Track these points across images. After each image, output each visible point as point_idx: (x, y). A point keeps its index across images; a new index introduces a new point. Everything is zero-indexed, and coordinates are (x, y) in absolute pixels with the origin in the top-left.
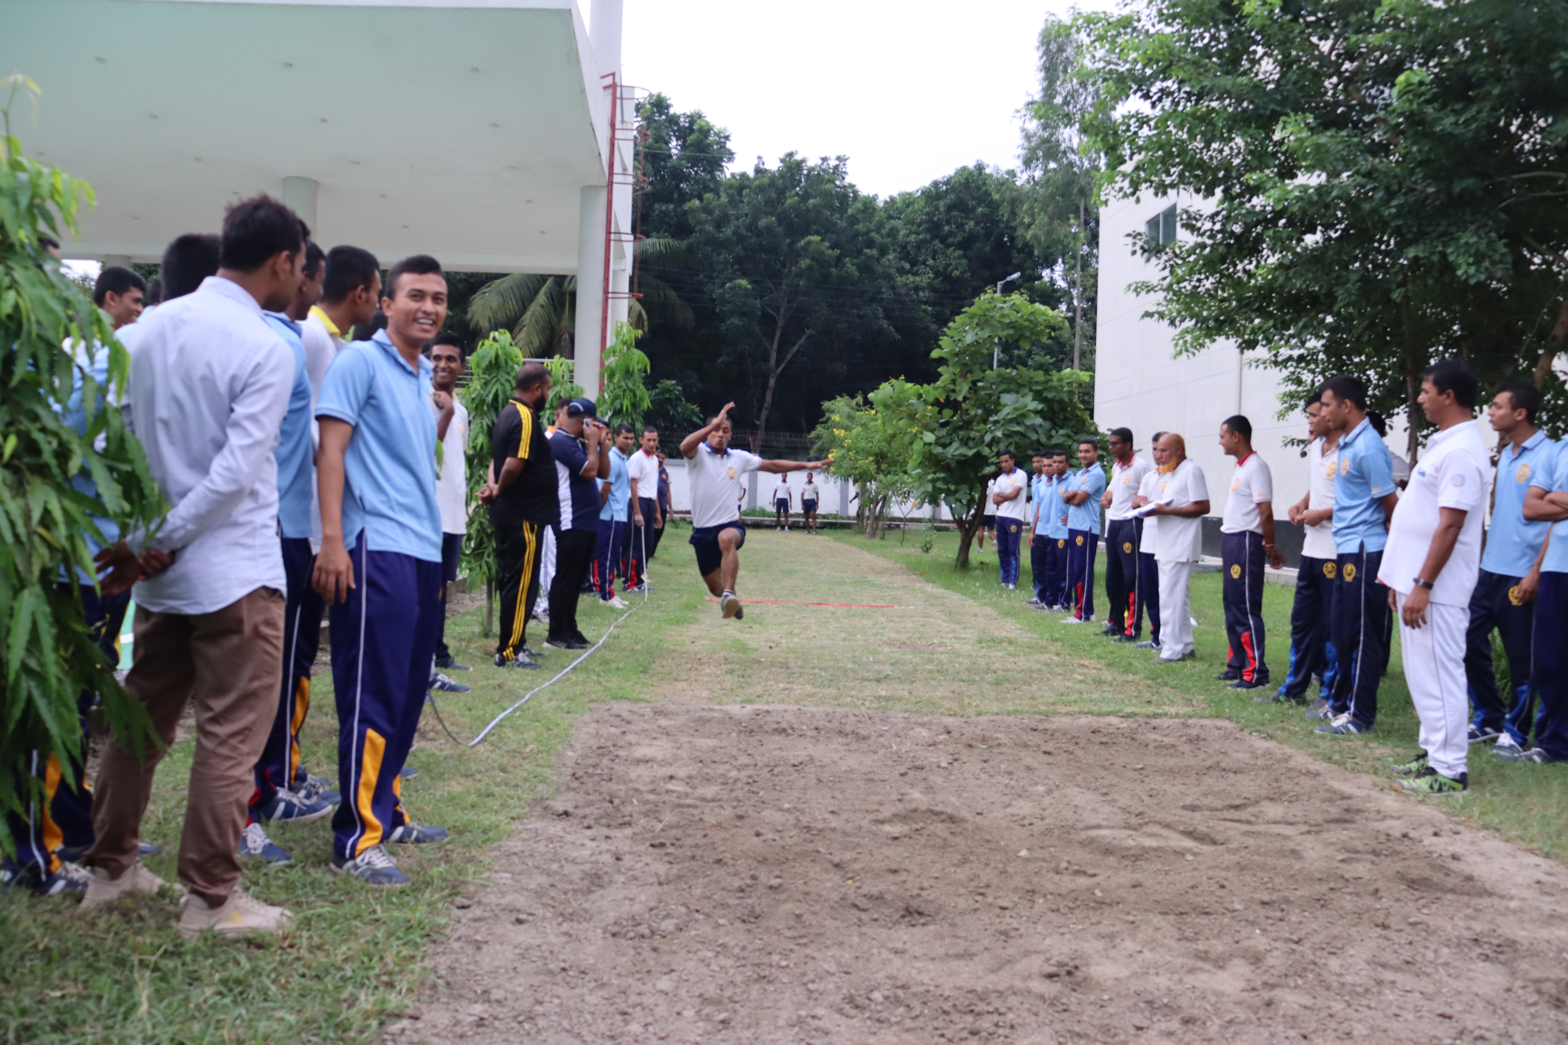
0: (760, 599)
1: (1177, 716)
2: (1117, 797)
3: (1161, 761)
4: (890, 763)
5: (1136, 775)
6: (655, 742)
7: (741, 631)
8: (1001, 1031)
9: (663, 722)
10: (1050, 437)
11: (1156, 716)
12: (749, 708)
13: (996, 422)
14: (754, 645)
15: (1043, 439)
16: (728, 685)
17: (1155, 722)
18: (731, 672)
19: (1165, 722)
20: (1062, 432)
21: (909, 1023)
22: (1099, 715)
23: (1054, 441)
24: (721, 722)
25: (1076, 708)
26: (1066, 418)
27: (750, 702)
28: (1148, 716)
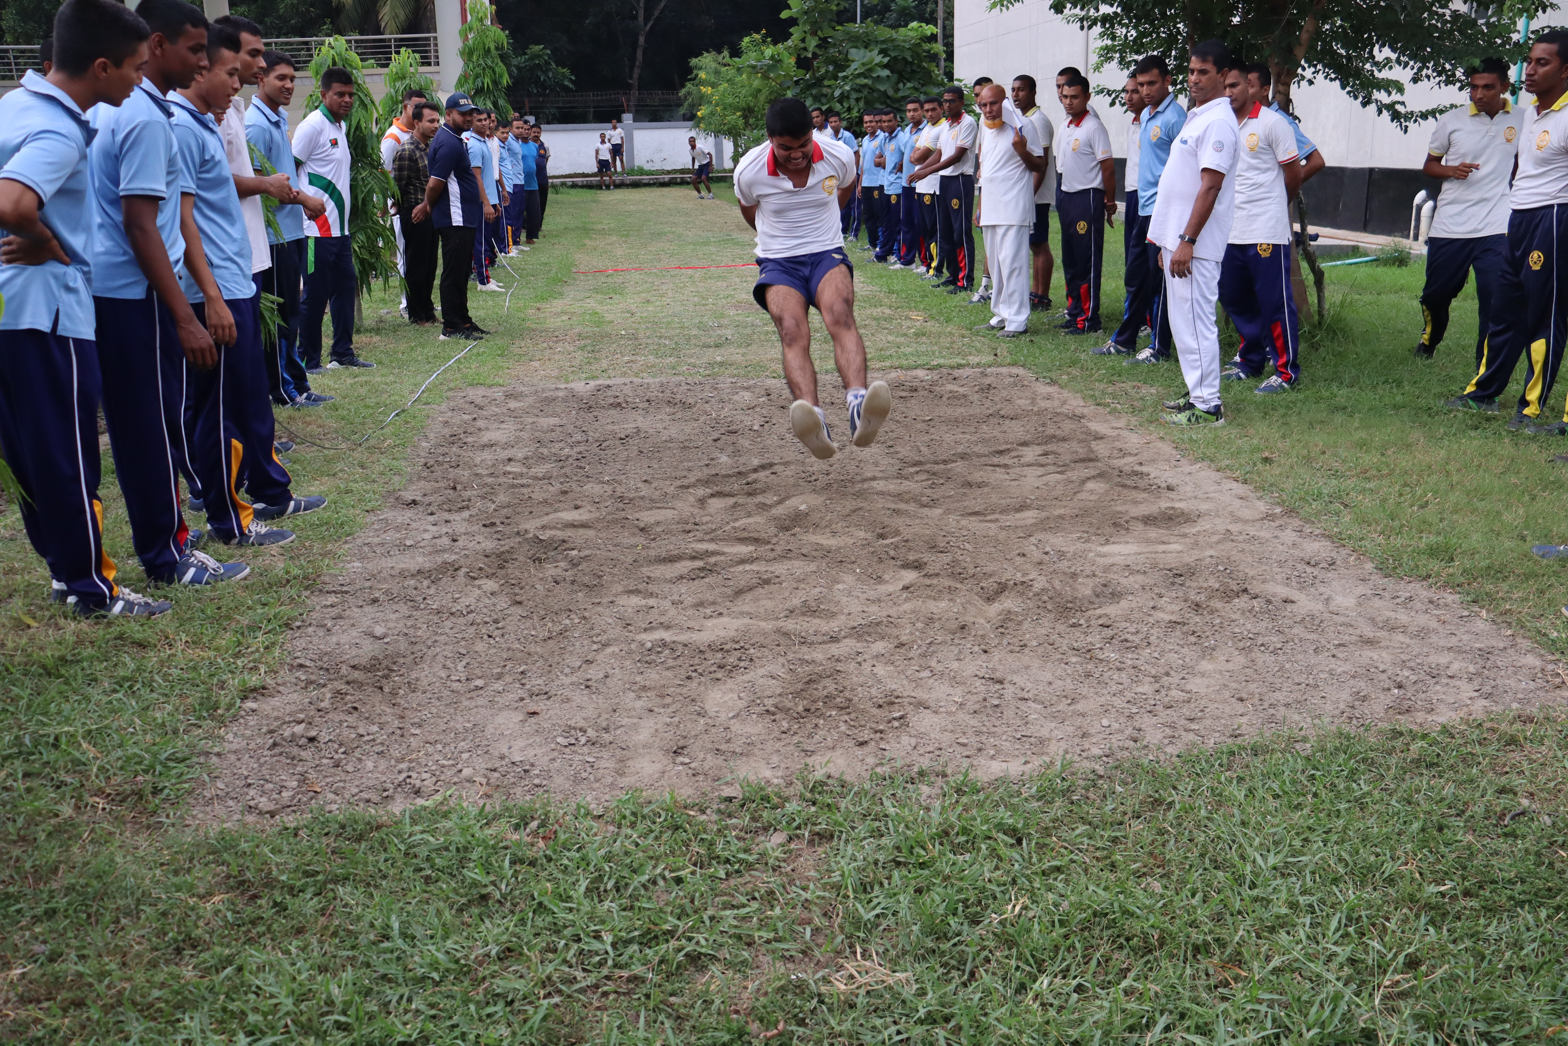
0: (626, 266)
1: (978, 365)
2: (899, 449)
3: (950, 411)
4: (708, 429)
5: (924, 426)
6: (503, 426)
7: (601, 303)
8: (742, 664)
9: (513, 404)
10: (897, 90)
11: (959, 366)
12: (593, 383)
13: (845, 78)
14: (609, 317)
15: (891, 92)
16: (576, 363)
17: (956, 373)
18: (582, 348)
19: (967, 372)
20: (909, 85)
21: (671, 663)
22: (909, 368)
23: (900, 94)
24: (565, 400)
25: (888, 363)
26: (913, 71)
27: (594, 378)
28: (952, 368)
